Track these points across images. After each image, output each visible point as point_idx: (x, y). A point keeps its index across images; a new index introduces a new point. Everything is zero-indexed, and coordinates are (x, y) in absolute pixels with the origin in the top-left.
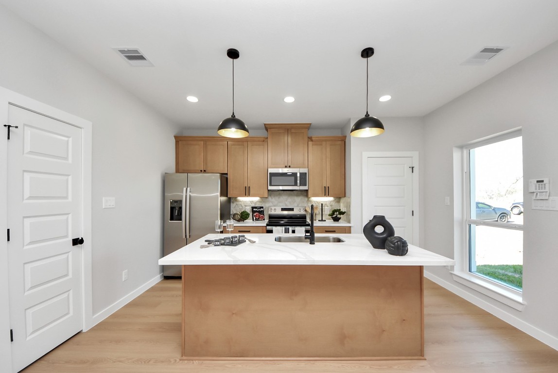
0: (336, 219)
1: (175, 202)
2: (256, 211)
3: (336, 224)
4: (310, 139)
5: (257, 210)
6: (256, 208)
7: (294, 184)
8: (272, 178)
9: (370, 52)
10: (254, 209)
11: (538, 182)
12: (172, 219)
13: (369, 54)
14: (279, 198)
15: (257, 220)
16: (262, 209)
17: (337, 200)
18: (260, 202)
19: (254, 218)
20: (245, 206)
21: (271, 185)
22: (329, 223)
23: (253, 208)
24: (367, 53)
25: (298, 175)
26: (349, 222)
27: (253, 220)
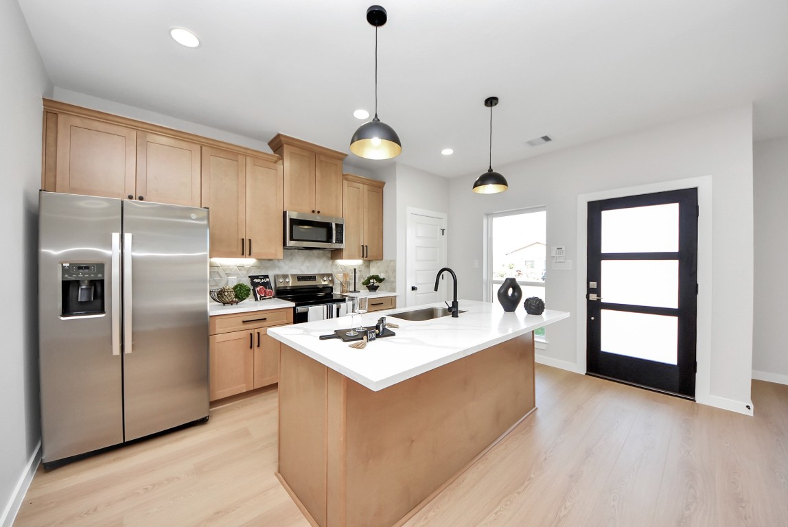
0: (373, 288)
1: (80, 268)
2: (258, 284)
3: (373, 295)
4: (345, 177)
5: (259, 281)
6: (257, 277)
7: (325, 240)
8: (295, 227)
9: (494, 101)
10: (255, 280)
11: (558, 249)
12: (66, 311)
13: (493, 104)
14: (291, 260)
15: (263, 298)
16: (267, 280)
17: (367, 264)
18: (258, 267)
19: (258, 296)
20: (228, 275)
21: (291, 239)
22: (365, 294)
23: (252, 278)
24: (491, 102)
25: (334, 226)
26: (394, 290)
27: (256, 299)
